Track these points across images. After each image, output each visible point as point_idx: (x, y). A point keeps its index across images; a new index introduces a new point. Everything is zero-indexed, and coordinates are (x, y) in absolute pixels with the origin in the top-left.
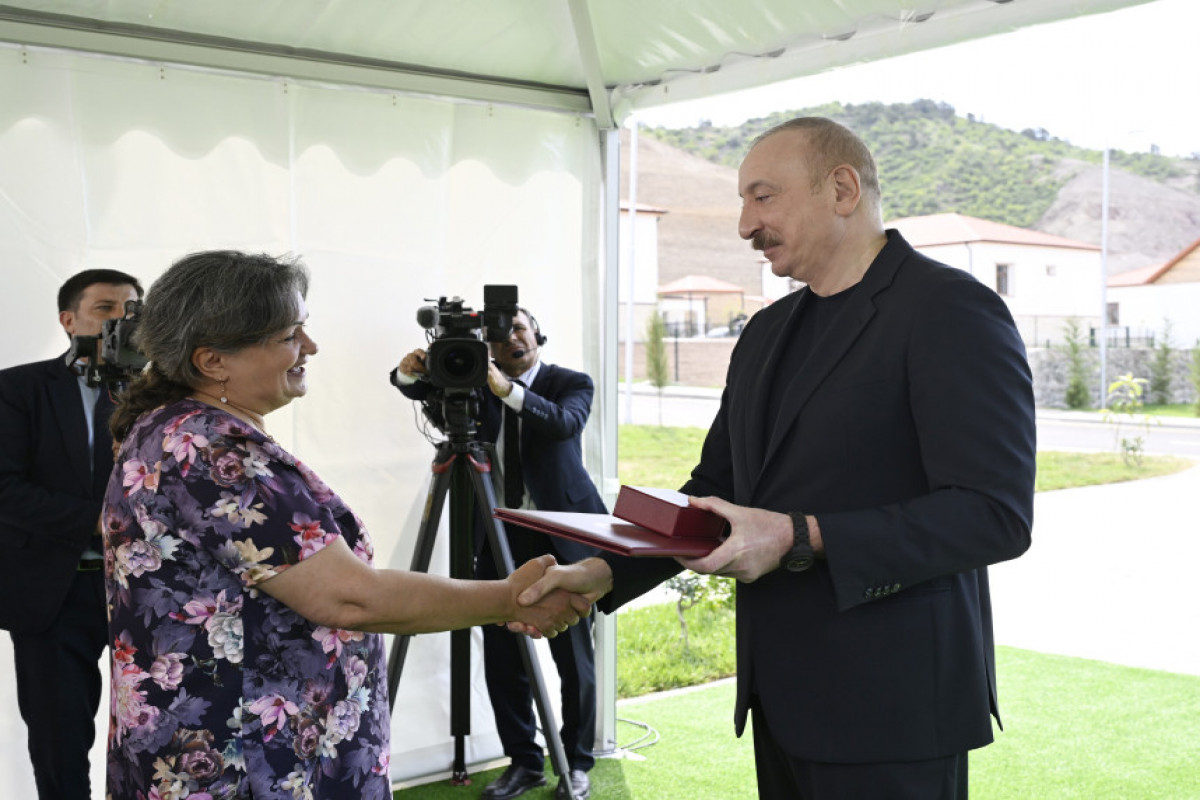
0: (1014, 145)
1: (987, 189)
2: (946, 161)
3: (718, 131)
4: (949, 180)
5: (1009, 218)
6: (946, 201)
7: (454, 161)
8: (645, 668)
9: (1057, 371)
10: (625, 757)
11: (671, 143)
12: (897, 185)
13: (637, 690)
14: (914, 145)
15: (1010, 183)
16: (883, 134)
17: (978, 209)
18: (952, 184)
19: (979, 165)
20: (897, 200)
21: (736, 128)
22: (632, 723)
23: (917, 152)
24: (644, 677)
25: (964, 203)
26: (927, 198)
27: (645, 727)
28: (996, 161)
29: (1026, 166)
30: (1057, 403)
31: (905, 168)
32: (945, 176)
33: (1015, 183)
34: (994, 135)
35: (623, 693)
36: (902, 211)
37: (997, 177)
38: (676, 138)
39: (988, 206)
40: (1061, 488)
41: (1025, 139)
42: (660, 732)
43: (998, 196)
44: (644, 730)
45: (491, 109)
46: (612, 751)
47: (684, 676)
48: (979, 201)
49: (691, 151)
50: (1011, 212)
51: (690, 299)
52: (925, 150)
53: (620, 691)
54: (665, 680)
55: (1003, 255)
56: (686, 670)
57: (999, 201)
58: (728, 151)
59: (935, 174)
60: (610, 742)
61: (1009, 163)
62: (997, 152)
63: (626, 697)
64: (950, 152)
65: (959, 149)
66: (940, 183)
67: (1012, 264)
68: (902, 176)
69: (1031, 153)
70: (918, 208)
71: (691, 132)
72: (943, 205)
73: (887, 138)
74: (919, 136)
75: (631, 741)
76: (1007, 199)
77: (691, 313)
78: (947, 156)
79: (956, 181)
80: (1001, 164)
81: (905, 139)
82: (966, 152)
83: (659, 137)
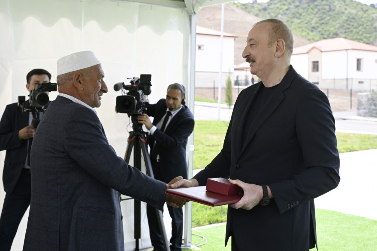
0: (367, 10)
1: (356, 28)
2: (342, 17)
3: (259, 4)
4: (343, 24)
5: (364, 40)
6: (341, 33)
7: (139, 26)
8: (206, 216)
9: (375, 102)
10: (194, 248)
11: (242, 9)
12: (324, 26)
13: (203, 224)
14: (330, 10)
15: (365, 25)
16: (319, 5)
17: (353, 36)
18: (344, 26)
19: (353, 18)
20: (323, 32)
21: (265, 3)
22: (199, 236)
23: (331, 13)
24: (206, 219)
25: (348, 33)
26: (334, 31)
27: (203, 238)
28: (360, 17)
29: (371, 19)
30: (374, 115)
31: (326, 19)
32: (341, 22)
33: (367, 26)
34: (359, 6)
35: (198, 225)
36: (325, 36)
37: (360, 23)
38: (244, 7)
39: (357, 35)
40: (368, 149)
41: (371, 8)
42: (207, 239)
43: (360, 31)
44: (202, 239)
45: (152, 7)
46: (190, 246)
47: (220, 219)
48: (354, 33)
49: (249, 12)
50: (365, 37)
51: (246, 71)
52: (334, 12)
53: (197, 224)
54: (213, 220)
55: (359, 55)
56: (220, 217)
57: (361, 33)
58: (262, 12)
59: (338, 22)
60: (189, 243)
61: (365, 17)
62: (360, 13)
63: (199, 226)
64: (343, 13)
65: (346, 12)
66: (339, 25)
67: (363, 59)
68: (326, 22)
69: (373, 13)
70: (331, 35)
71: (249, 4)
72: (340, 34)
73: (320, 7)
74: (332, 7)
75: (197, 242)
76: (363, 32)
77: (246, 76)
78: (342, 15)
79: (345, 25)
80: (362, 18)
81: (327, 8)
82: (349, 13)
83: (238, 6)
